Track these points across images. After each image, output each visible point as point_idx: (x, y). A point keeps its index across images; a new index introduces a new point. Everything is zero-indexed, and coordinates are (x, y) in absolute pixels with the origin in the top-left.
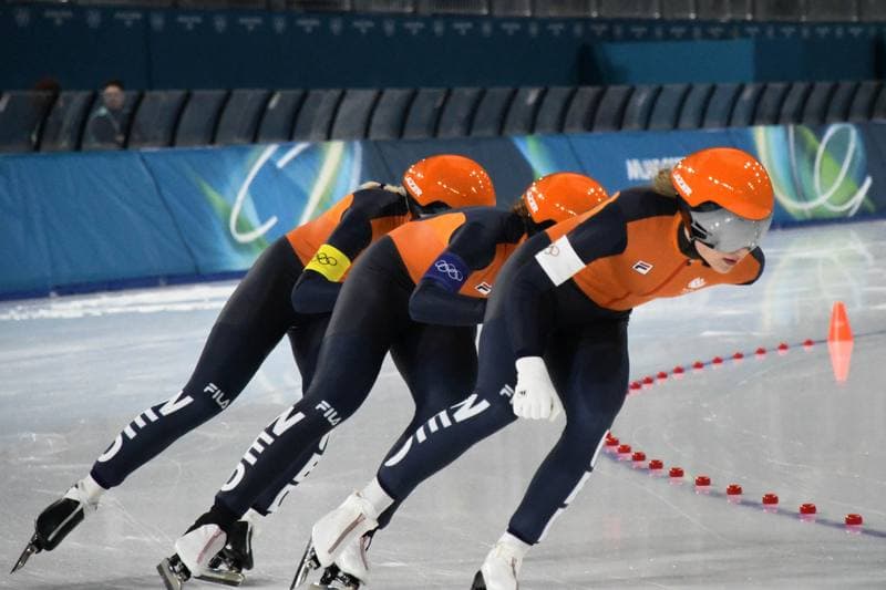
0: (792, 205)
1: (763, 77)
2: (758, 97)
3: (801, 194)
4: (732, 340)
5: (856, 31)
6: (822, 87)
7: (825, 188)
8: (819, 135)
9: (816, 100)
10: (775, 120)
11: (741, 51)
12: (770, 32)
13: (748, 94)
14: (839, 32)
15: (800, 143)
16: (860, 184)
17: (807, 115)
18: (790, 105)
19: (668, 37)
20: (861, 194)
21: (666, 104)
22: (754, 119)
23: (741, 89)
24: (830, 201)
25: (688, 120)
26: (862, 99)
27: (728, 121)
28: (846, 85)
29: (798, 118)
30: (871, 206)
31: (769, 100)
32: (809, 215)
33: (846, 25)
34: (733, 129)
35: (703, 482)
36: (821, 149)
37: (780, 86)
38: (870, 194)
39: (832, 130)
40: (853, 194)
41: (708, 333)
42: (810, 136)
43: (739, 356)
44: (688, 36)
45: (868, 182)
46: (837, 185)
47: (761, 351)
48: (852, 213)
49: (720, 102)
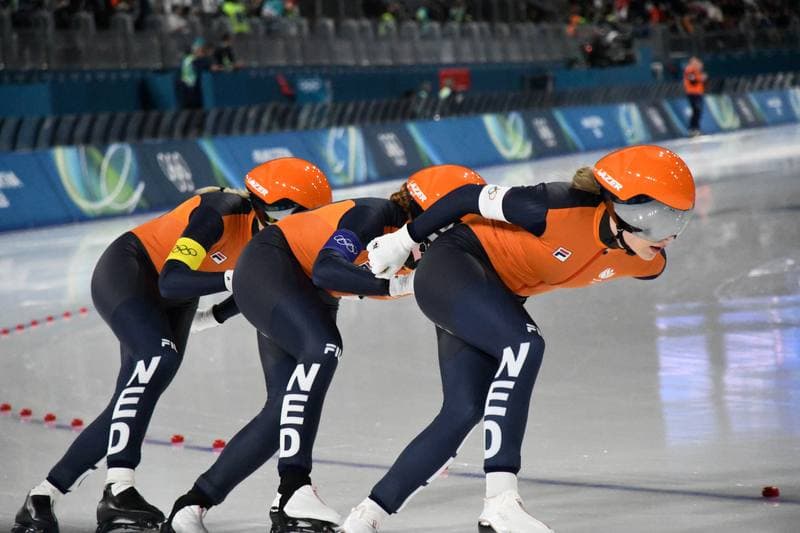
0: (85, 205)
1: (59, 109)
2: (56, 125)
3: (92, 196)
4: (45, 307)
5: (126, 76)
6: (103, 118)
7: (111, 189)
8: (103, 152)
9: (99, 128)
10: (69, 142)
11: (41, 93)
12: (62, 78)
13: (48, 124)
14: (113, 77)
15: (90, 160)
16: (135, 187)
17: (94, 139)
18: (80, 131)
20: (137, 196)
22: (53, 142)
23: (42, 121)
24: (116, 201)
26: (133, 126)
27: (34, 143)
28: (121, 116)
29: (87, 140)
30: (144, 204)
31: (64, 128)
32: (99, 213)
33: (119, 71)
34: (39, 150)
35: (26, 413)
36: (105, 164)
37: (70, 118)
38: (144, 195)
39: (113, 149)
40: (130, 196)
41: (27, 303)
42: (95, 154)
43: (50, 319)
45: (141, 187)
46: (119, 190)
47: (67, 315)
48: (131, 210)
49: (27, 131)
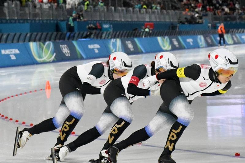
0: (38, 59)
1: (32, 31)
3: (40, 57)
4: (25, 89)
5: (52, 21)
6: (45, 34)
7: (45, 56)
8: (44, 44)
9: (43, 37)
10: (35, 41)
11: (27, 26)
12: (33, 22)
13: (28, 35)
14: (48, 22)
15: (40, 46)
16: (53, 55)
17: (42, 40)
18: (38, 38)
19: (11, 23)
20: (53, 57)
21: (10, 38)
22: (30, 40)
23: (27, 34)
24: (47, 59)
25: (15, 41)
26: (53, 37)
27: (24, 41)
28: (50, 33)
29: (40, 40)
30: (55, 60)
31: (33, 36)
32: (42, 62)
33: (50, 20)
34: (25, 43)
35: (17, 121)
36: (45, 47)
37: (35, 33)
38: (55, 57)
39: (47, 43)
40: (51, 57)
41: (20, 88)
42: (42, 44)
43: (26, 93)
44: (15, 23)
45: (55, 54)
46: (48, 55)
47: (31, 92)
48: (51, 61)
49: (22, 37)
